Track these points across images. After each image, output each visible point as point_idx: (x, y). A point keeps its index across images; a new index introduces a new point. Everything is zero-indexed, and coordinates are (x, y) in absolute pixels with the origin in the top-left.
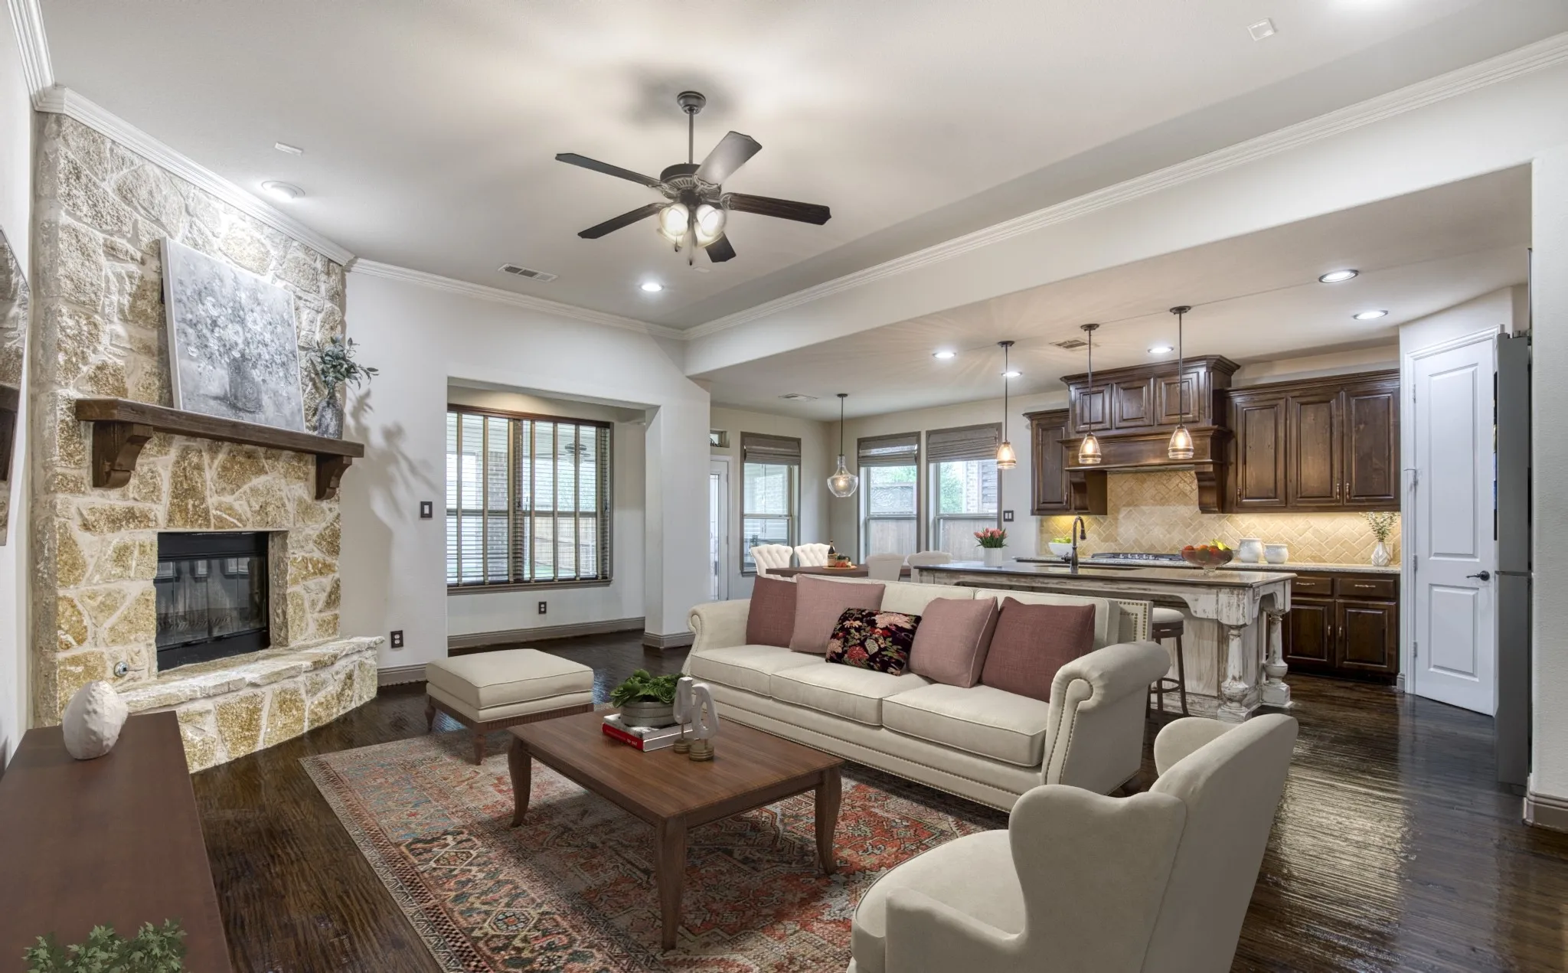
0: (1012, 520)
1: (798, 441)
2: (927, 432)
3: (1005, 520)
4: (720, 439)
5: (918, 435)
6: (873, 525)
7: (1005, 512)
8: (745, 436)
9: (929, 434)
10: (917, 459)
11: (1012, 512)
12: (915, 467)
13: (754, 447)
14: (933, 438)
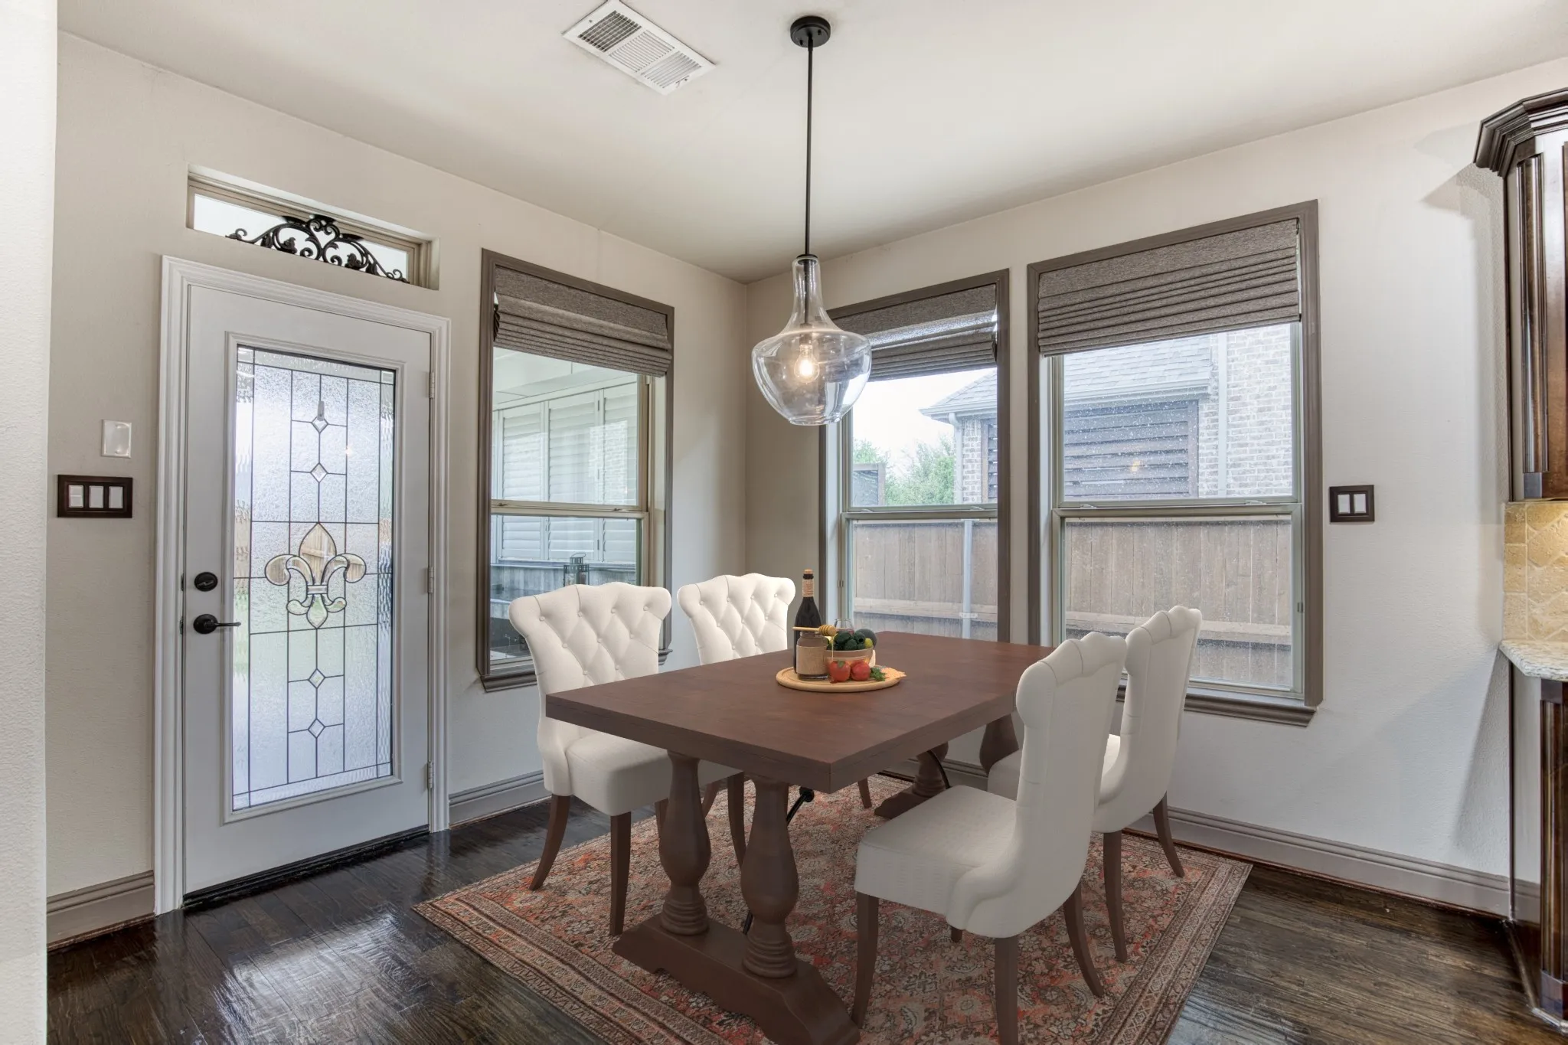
0: (1369, 516)
1: (666, 314)
2: (1030, 267)
3: (1336, 517)
4: (414, 264)
5: (996, 283)
6: (860, 537)
7: (1335, 492)
8: (494, 265)
9: (1037, 272)
10: (996, 350)
11: (1368, 491)
12: (991, 373)
13: (528, 303)
14: (1052, 283)
